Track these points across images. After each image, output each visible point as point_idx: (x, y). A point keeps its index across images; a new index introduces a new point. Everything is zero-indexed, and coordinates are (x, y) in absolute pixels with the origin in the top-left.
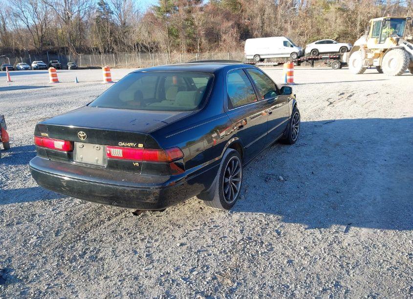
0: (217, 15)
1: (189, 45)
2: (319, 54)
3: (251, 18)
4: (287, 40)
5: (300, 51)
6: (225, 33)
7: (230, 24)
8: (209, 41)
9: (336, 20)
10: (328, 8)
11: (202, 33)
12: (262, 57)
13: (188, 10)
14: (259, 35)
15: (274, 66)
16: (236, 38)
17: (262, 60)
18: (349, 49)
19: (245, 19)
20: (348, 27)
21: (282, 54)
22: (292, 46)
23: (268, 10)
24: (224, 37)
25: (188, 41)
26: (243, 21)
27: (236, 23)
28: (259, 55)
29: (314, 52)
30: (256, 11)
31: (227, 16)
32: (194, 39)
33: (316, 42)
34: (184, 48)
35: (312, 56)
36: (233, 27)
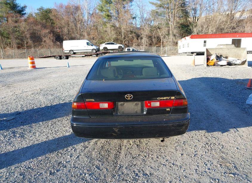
0: (37, 25)
1: (18, 44)
2: (108, 50)
3: (60, 28)
4: (88, 42)
5: (97, 48)
6: (45, 37)
7: (47, 31)
8: (34, 41)
9: (111, 32)
10: (106, 25)
11: (28, 36)
12: (75, 52)
13: (15, 21)
14: (67, 38)
15: (83, 57)
16: (53, 40)
17: (74, 53)
18: (123, 48)
19: (57, 28)
20: (118, 36)
21: (86, 50)
22: (92, 46)
23: (71, 24)
24: (44, 39)
25: (17, 41)
26: (55, 30)
27: (51, 31)
28: (72, 51)
29: (105, 49)
30: (63, 24)
31: (44, 27)
32: (22, 40)
33: (105, 43)
34: (15, 45)
35: (104, 51)
36: (50, 33)
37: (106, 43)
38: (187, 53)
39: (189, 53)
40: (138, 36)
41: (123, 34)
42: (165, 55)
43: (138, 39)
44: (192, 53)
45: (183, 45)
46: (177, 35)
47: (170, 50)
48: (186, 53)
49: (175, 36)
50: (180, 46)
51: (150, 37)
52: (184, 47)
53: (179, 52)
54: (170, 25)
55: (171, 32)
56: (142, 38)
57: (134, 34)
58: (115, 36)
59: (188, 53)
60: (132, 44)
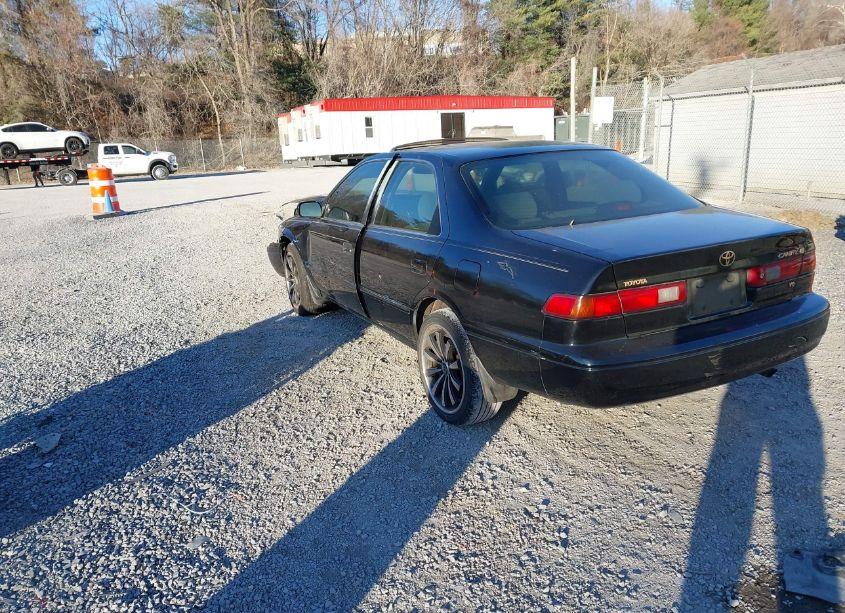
18: (85, 142)
37: (6, 126)
38: (317, 159)
39: (325, 157)
40: (126, 101)
41: (62, 92)
42: (241, 168)
43: (126, 111)
44: (336, 158)
45: (300, 132)
46: (267, 98)
47: (252, 150)
48: (313, 159)
49: (259, 100)
50: (287, 137)
51: (172, 105)
52: (304, 138)
53: (285, 158)
54: (237, 63)
55: (244, 89)
56: (141, 109)
57: (107, 95)
58: (26, 98)
59: (320, 157)
60: (107, 129)
